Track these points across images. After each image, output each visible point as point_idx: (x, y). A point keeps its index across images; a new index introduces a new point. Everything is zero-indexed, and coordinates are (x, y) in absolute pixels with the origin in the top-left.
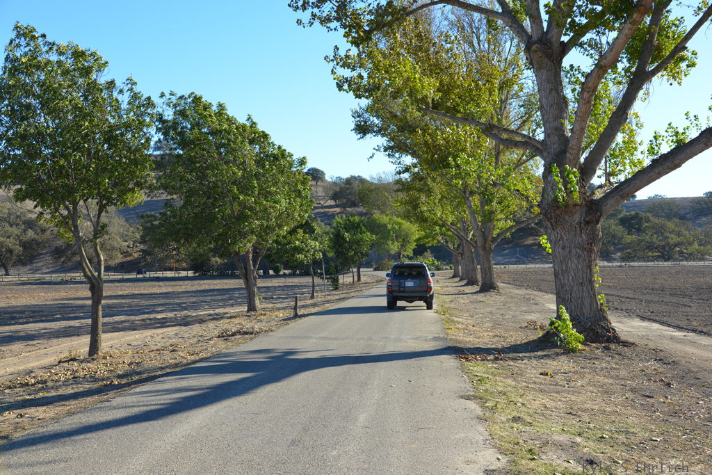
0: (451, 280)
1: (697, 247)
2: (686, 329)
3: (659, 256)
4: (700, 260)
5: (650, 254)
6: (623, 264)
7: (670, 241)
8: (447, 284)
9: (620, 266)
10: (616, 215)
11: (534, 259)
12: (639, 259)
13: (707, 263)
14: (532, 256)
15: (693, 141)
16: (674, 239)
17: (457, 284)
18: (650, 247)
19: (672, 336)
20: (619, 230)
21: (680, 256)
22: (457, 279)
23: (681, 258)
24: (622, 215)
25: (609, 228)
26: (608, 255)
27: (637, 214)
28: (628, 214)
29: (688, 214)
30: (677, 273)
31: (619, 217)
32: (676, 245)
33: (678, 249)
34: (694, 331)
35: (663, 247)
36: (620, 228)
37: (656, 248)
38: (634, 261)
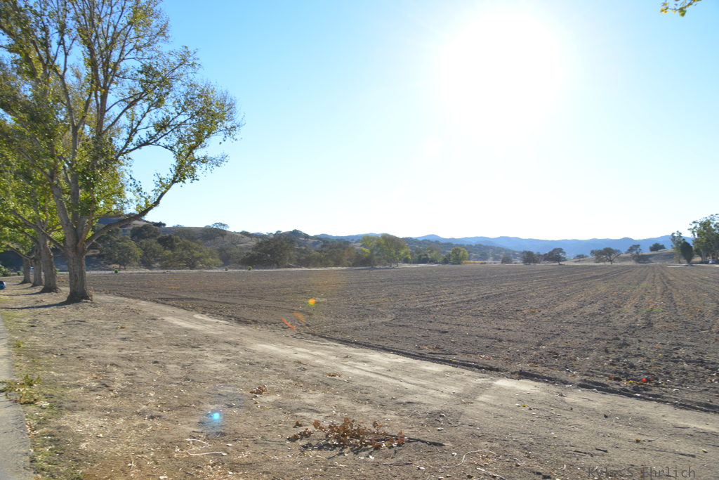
0: (20, 286)
3: (187, 266)
5: (181, 264)
7: (194, 255)
8: (19, 291)
9: (164, 273)
10: (155, 236)
11: (93, 267)
12: (174, 268)
14: (92, 264)
16: (197, 254)
17: (29, 291)
18: (181, 260)
20: (158, 247)
22: (28, 285)
23: (201, 267)
24: (159, 237)
25: (151, 245)
26: (150, 265)
27: (170, 236)
28: (164, 236)
35: (190, 259)
36: (159, 246)
37: (185, 260)
38: (171, 269)
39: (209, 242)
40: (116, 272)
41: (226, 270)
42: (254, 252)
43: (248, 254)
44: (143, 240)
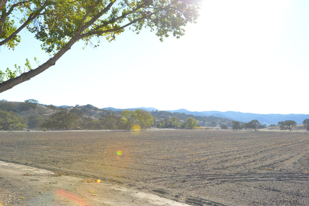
1: (20, 124)
2: (10, 162)
3: (2, 128)
4: (21, 130)
7: (8, 121)
13: (23, 131)
15: (18, 78)
16: (10, 120)
19: (3, 165)
21: (12, 128)
23: (12, 129)
29: (17, 109)
30: (10, 136)
32: (11, 123)
33: (11, 125)
34: (13, 162)
35: (5, 124)
37: (1, 124)
41: (28, 131)
42: (51, 120)
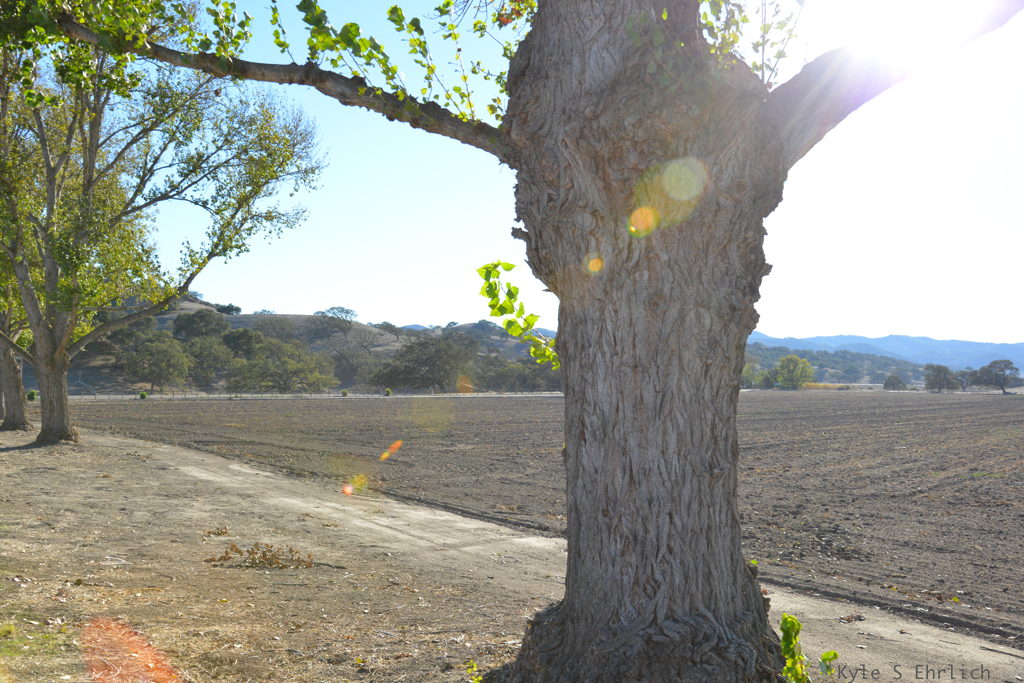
1: (319, 376)
3: (274, 387)
5: (263, 384)
6: (233, 396)
7: (288, 367)
9: (230, 399)
10: (219, 332)
11: (103, 387)
12: (251, 390)
14: (101, 383)
16: (292, 365)
18: (264, 375)
20: (221, 350)
23: (299, 389)
24: (227, 332)
25: (211, 347)
26: (207, 385)
27: (246, 331)
28: (234, 330)
31: (223, 334)
32: (295, 373)
35: (280, 376)
36: (225, 349)
37: (271, 375)
38: (244, 392)
39: (319, 342)
40: (143, 397)
41: (345, 394)
42: (398, 363)
43: (387, 365)
44: (196, 339)
